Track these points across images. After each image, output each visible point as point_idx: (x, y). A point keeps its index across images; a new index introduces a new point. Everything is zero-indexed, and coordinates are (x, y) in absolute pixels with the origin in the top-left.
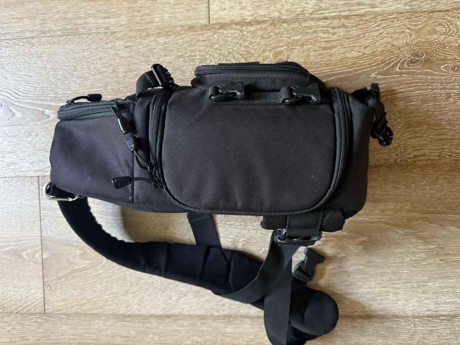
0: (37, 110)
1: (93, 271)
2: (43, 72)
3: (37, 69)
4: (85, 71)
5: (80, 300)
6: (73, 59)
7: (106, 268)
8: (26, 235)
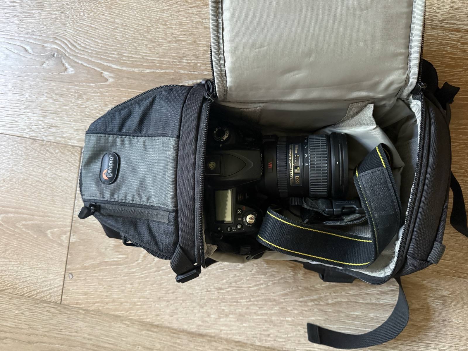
0: (94, 69)
1: (126, 267)
2: (109, 26)
3: (103, 21)
4: (159, 35)
5: (104, 297)
6: (148, 18)
7: (142, 267)
8: (56, 212)
